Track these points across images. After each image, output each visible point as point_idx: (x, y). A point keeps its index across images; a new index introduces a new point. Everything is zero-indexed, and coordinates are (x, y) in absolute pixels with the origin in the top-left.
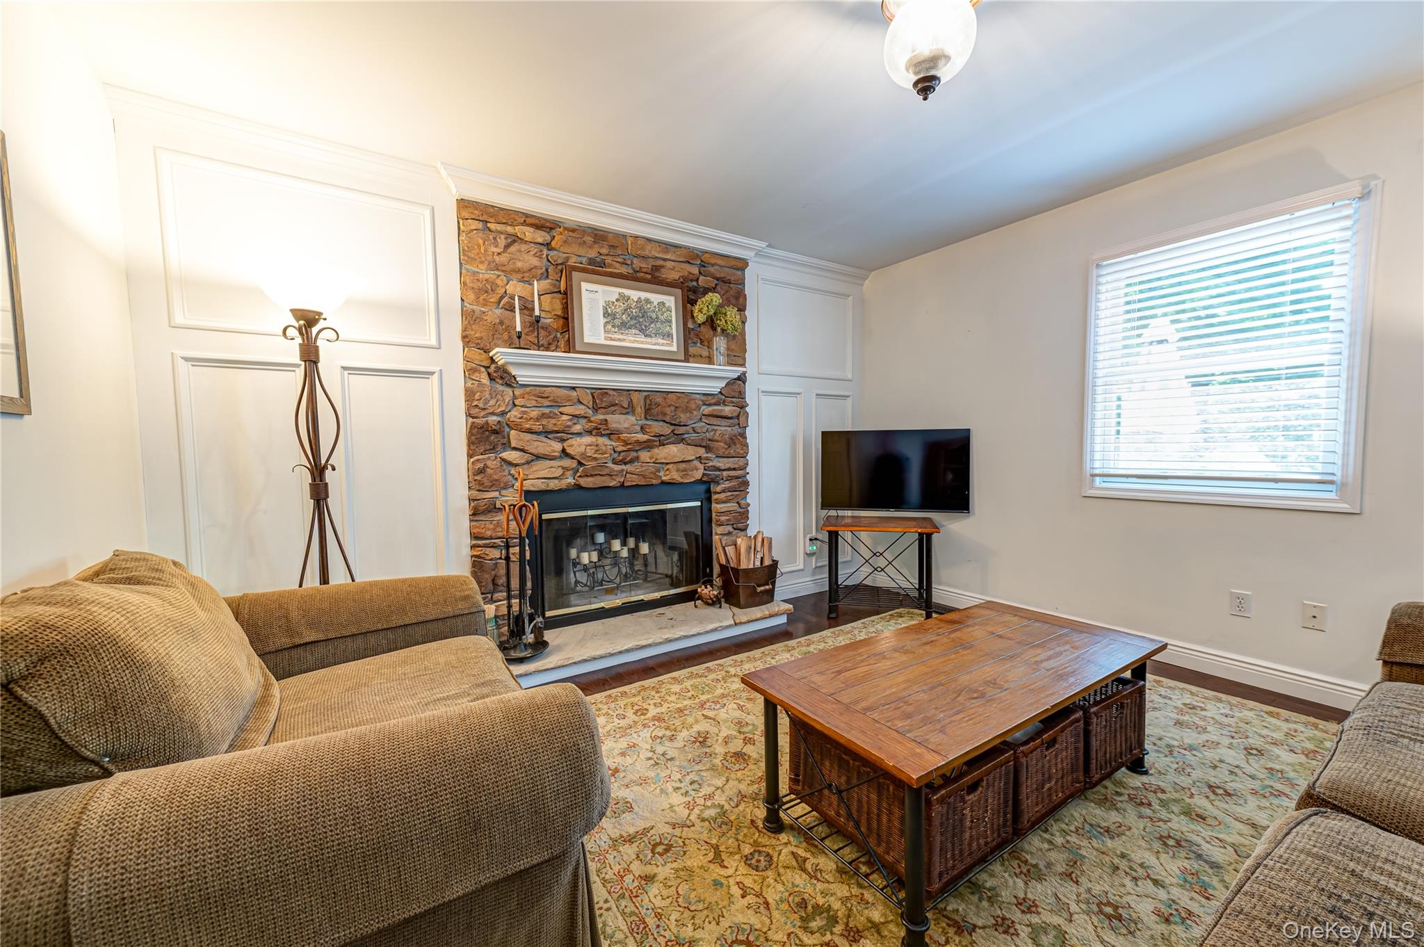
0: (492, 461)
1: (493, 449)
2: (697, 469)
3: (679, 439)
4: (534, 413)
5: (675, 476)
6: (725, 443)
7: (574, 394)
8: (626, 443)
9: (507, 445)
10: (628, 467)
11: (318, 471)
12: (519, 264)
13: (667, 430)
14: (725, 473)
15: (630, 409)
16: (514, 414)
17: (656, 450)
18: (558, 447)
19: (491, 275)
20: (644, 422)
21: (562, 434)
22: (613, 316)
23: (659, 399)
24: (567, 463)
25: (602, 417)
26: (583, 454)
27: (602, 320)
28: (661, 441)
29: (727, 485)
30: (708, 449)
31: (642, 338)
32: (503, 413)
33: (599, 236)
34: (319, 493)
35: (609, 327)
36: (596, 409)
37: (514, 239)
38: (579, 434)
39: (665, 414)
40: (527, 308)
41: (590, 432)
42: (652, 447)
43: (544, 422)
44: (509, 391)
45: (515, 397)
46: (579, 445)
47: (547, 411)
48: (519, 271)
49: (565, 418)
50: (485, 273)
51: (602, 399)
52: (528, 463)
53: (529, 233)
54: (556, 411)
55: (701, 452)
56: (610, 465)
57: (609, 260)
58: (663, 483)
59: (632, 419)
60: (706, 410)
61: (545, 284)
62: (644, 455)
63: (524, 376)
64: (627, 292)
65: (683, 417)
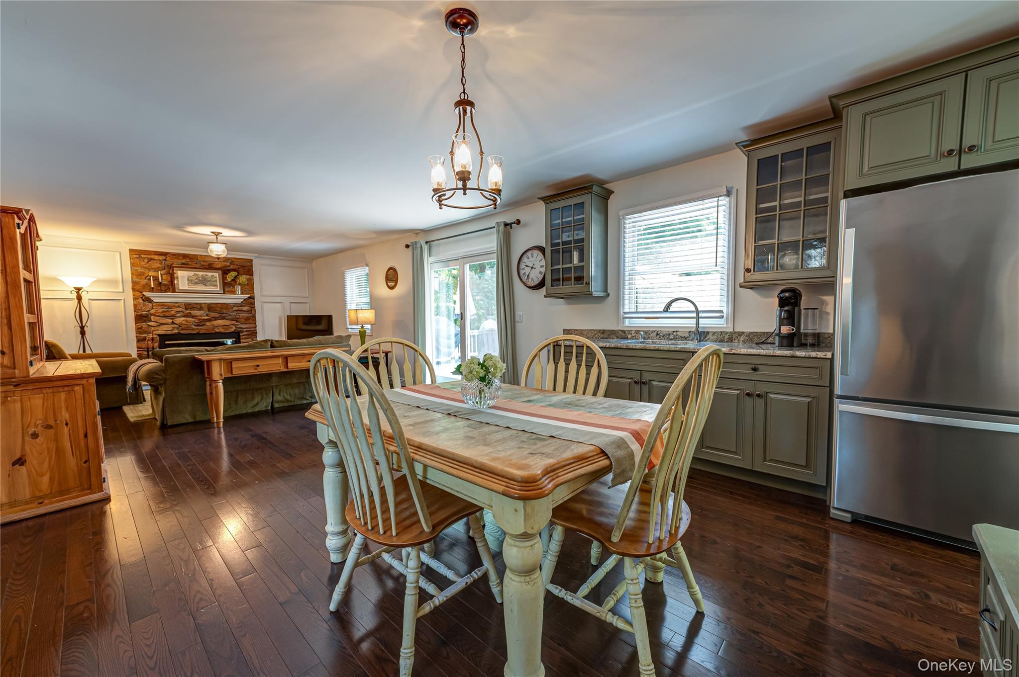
0: (144, 325)
1: (145, 321)
2: (232, 328)
3: (224, 318)
4: (160, 311)
5: (222, 330)
6: (244, 319)
7: (177, 305)
8: (199, 319)
9: (150, 321)
10: (201, 327)
11: (82, 328)
12: (153, 267)
13: (218, 315)
14: (245, 329)
15: (201, 309)
16: (152, 311)
17: (213, 322)
18: (171, 321)
19: (142, 270)
20: (208, 313)
21: (173, 317)
22: (192, 280)
23: (213, 306)
24: (174, 326)
25: (189, 311)
26: (181, 323)
27: (187, 282)
28: (215, 319)
29: (246, 333)
30: (237, 321)
31: (204, 287)
32: (148, 311)
33: (185, 256)
34: (83, 333)
35: (190, 284)
36: (186, 309)
37: (151, 259)
38: (180, 317)
39: (216, 310)
40: (156, 279)
41: (184, 316)
42: (212, 321)
43: (164, 313)
44: (151, 304)
45: (153, 306)
46: (178, 320)
47: (165, 310)
48: (153, 269)
49: (173, 312)
50: (140, 270)
51: (188, 306)
52: (158, 326)
53: (156, 257)
54: (170, 310)
55: (234, 322)
56: (193, 326)
57: (190, 263)
58: (216, 332)
59: (202, 312)
60: (235, 308)
61: (163, 272)
62: (208, 324)
63: (155, 300)
64: (197, 273)
65: (225, 311)
